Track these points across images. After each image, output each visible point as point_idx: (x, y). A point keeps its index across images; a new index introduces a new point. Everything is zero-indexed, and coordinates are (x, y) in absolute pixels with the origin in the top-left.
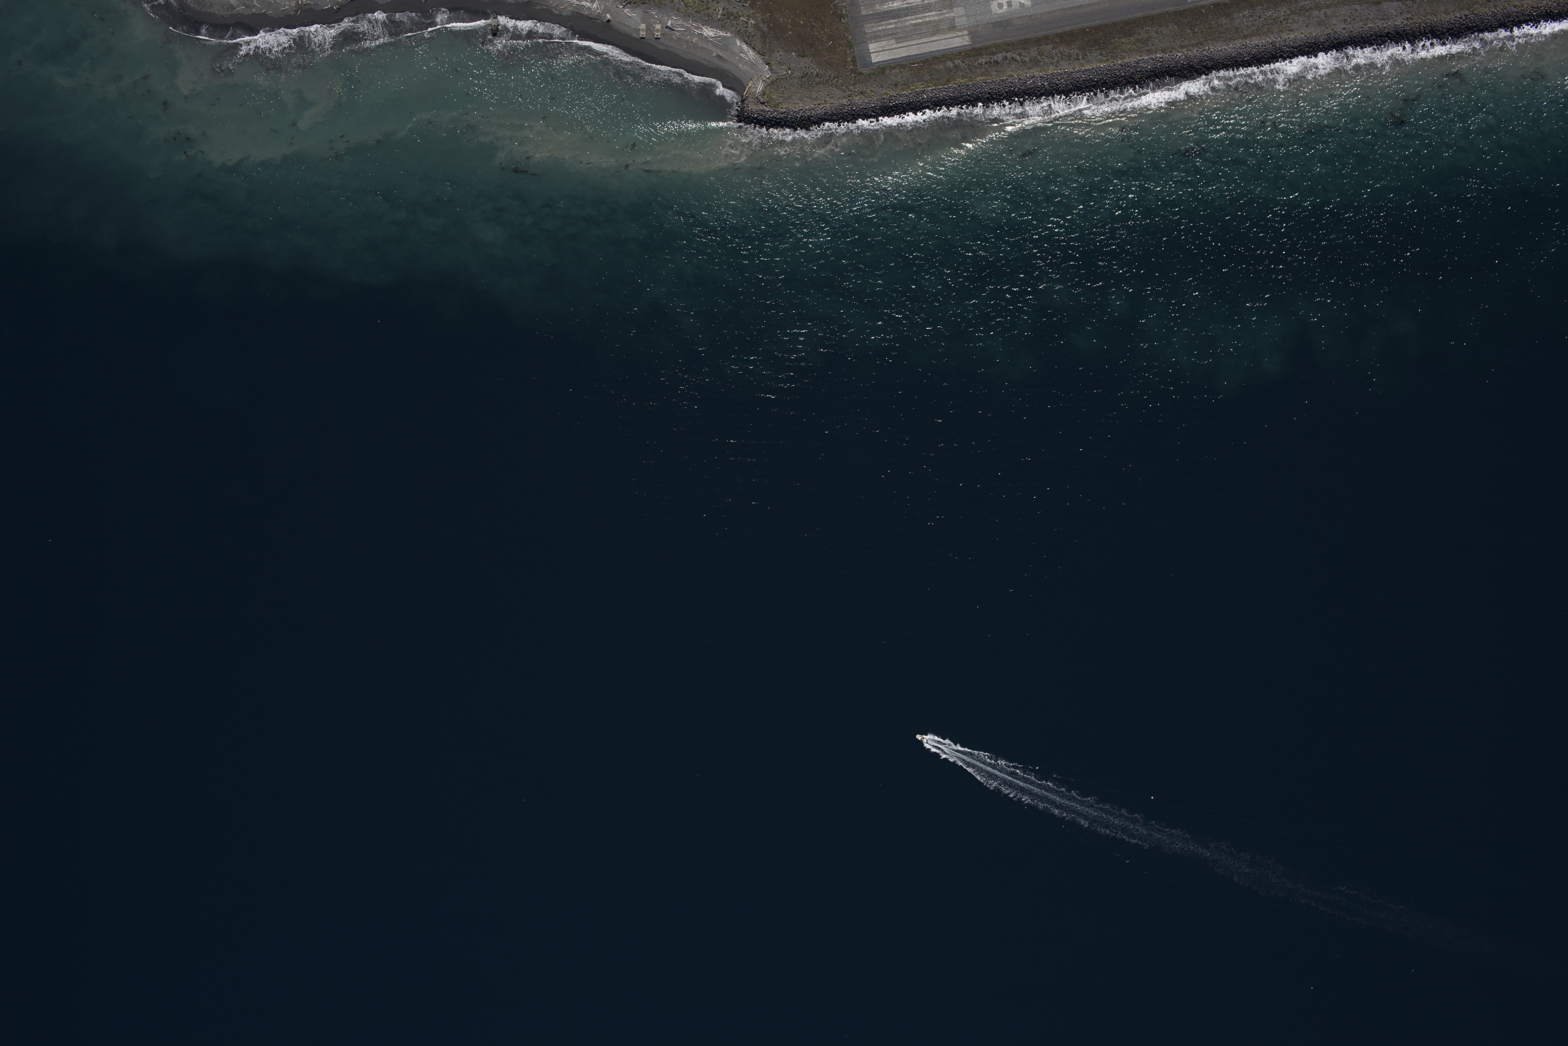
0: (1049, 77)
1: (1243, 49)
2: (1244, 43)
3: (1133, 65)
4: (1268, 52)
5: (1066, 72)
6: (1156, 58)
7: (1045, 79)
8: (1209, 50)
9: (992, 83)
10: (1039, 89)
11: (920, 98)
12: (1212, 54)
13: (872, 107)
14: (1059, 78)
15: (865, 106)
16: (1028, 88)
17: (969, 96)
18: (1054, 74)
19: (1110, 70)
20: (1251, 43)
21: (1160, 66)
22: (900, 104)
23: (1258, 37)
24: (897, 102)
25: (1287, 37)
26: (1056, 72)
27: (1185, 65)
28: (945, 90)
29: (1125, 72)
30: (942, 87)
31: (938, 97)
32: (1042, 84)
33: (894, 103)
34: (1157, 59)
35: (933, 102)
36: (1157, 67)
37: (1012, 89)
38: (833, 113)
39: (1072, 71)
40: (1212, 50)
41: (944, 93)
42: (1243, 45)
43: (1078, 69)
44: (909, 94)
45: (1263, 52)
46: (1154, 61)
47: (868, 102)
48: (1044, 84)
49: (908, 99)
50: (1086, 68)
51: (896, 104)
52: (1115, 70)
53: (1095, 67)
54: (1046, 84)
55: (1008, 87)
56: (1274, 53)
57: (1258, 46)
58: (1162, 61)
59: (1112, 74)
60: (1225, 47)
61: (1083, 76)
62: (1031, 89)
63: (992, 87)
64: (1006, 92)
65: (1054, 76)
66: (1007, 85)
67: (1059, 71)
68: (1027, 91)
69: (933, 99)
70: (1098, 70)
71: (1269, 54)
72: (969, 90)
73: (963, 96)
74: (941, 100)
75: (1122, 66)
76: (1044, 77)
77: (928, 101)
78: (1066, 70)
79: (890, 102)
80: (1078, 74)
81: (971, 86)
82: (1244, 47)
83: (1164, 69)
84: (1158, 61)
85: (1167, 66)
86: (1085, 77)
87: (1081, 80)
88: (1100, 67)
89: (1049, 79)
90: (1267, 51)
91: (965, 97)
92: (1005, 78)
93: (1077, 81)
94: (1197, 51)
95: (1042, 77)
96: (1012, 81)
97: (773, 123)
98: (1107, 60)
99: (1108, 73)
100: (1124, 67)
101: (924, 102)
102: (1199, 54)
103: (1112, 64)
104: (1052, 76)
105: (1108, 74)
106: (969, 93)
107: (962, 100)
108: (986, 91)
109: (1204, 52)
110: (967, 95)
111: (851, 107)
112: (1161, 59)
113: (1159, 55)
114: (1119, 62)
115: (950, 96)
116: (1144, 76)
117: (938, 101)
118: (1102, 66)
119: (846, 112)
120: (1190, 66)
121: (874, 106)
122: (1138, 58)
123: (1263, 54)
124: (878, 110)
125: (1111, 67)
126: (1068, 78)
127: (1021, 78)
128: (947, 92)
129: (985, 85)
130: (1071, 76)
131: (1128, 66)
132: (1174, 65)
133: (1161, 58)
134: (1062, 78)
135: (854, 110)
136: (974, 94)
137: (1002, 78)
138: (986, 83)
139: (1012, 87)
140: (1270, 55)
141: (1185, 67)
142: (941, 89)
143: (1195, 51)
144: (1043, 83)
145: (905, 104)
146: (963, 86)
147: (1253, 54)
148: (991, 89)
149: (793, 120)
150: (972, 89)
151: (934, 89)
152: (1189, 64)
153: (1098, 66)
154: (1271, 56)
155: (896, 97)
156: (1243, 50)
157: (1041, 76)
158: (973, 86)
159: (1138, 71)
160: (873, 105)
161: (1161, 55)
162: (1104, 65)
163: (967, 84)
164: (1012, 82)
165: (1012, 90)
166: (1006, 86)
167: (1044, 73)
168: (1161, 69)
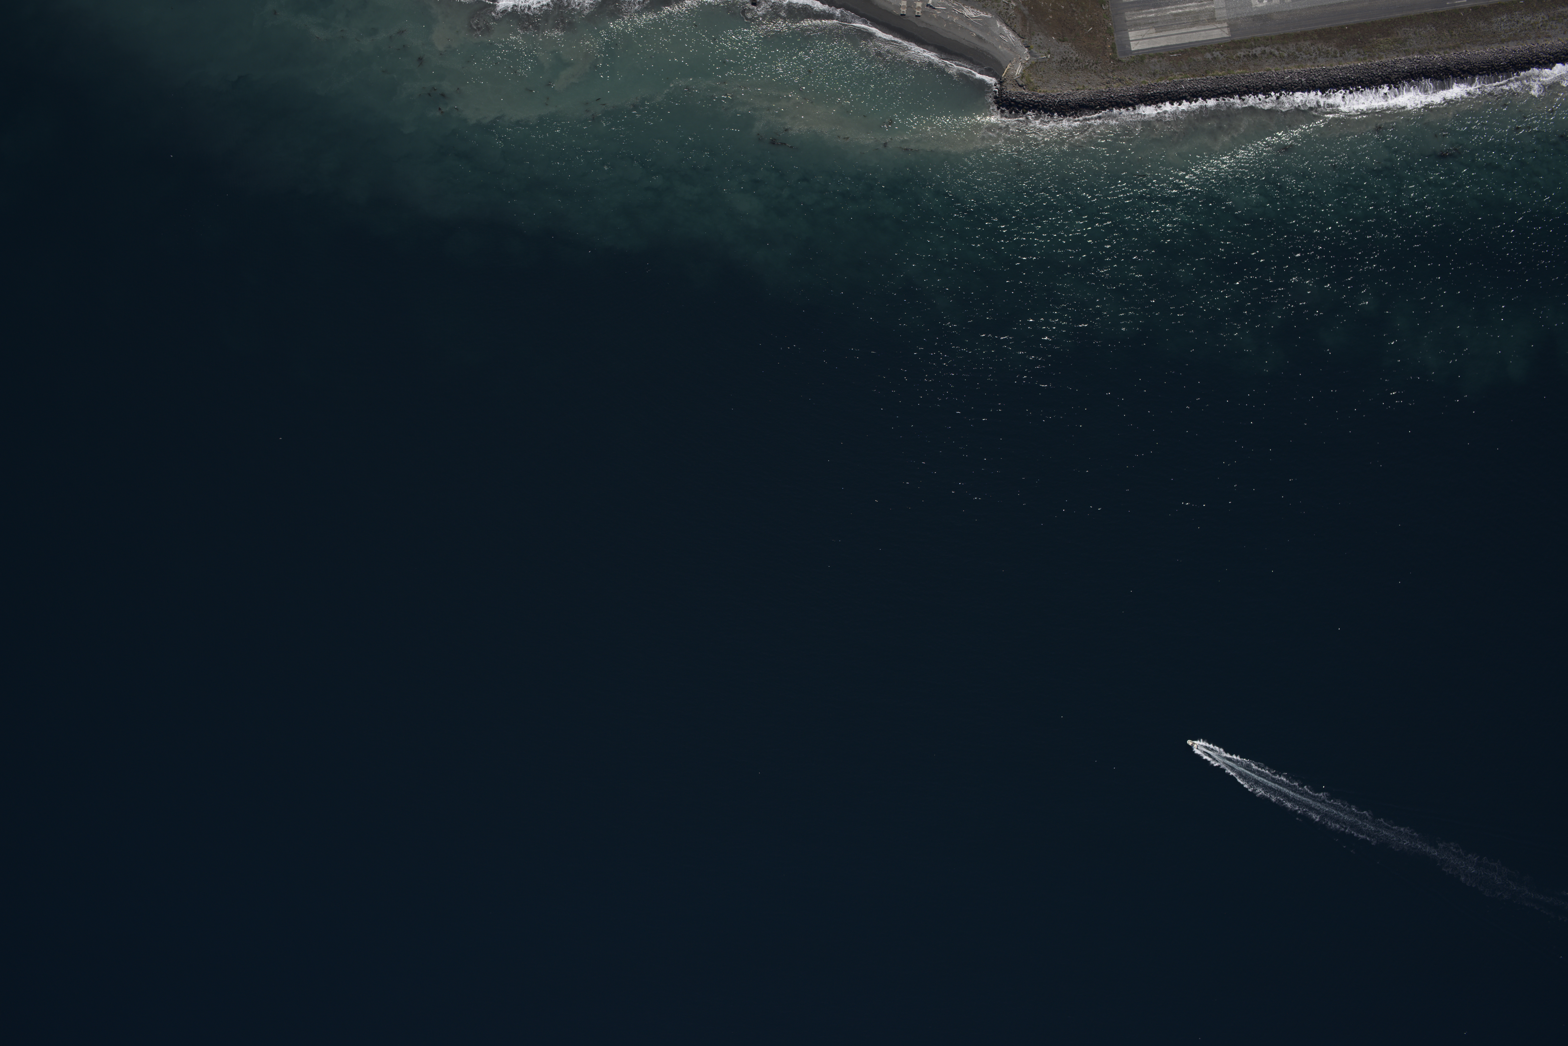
0: (1306, 73)
1: (1500, 53)
2: (1501, 48)
3: (1390, 65)
4: (1524, 58)
5: (1324, 69)
6: (1413, 59)
7: (1303, 75)
8: (1466, 54)
9: (1249, 76)
10: (1296, 84)
11: (1179, 88)
12: (1469, 57)
13: (1130, 95)
14: (1317, 75)
15: (1124, 93)
16: (1285, 83)
17: (1226, 88)
18: (1312, 71)
19: (1367, 69)
20: (1508, 48)
21: (1417, 67)
22: (1158, 93)
23: (1515, 42)
24: (1155, 91)
25: (1544, 43)
26: (1313, 68)
27: (1442, 67)
28: (1203, 81)
29: (1382, 72)
30: (1200, 78)
31: (1195, 88)
32: (1299, 80)
33: (1152, 92)
34: (1415, 60)
35: (1191, 92)
36: (1414, 68)
37: (1270, 83)
38: (1091, 99)
39: (1330, 68)
40: (1469, 53)
41: (1202, 84)
42: (1500, 50)
43: (1336, 66)
44: (1167, 83)
45: (1520, 57)
46: (1411, 62)
47: (1127, 90)
48: (1301, 80)
49: (1167, 88)
50: (1344, 66)
51: (1154, 93)
52: (1372, 69)
53: (1352, 65)
54: (1303, 80)
55: (1266, 81)
56: (1530, 59)
57: (1515, 51)
58: (1419, 62)
59: (1369, 73)
60: (1482, 51)
61: (1340, 74)
62: (1288, 84)
63: (1250, 81)
64: (1263, 86)
65: (1311, 72)
66: (1265, 79)
67: (1317, 68)
68: (1284, 86)
69: (1191, 90)
70: (1355, 68)
71: (1525, 59)
72: (1227, 82)
73: (1220, 88)
74: (1199, 91)
75: (1379, 66)
76: (1302, 73)
77: (1186, 92)
78: (1324, 67)
79: (1148, 91)
80: (1336, 71)
81: (1229, 79)
82: (1501, 51)
83: (1421, 71)
84: (1416, 62)
85: (1424, 67)
86: (1342, 75)
87: (1338, 77)
88: (1358, 65)
89: (1306, 75)
90: (1524, 56)
91: (1222, 89)
92: (1263, 72)
93: (1334, 79)
94: (1454, 54)
95: (1299, 73)
96: (1270, 75)
97: (1031, 106)
98: (1364, 59)
99: (1365, 71)
100: (1382, 66)
101: (1182, 92)
102: (1456, 57)
103: (1370, 63)
104: (1309, 73)
105: (1365, 73)
106: (1226, 86)
107: (1219, 92)
108: (1244, 85)
109: (1461, 55)
110: (1225, 87)
111: (1110, 94)
112: (1419, 61)
113: (1416, 56)
114: (1376, 62)
115: (1208, 87)
116: (1400, 77)
117: (1196, 92)
118: (1359, 64)
119: (1104, 99)
120: (1447, 69)
121: (1133, 94)
122: (1396, 59)
123: (1519, 59)
124: (1136, 98)
125: (1368, 66)
126: (1326, 75)
127: (1279, 73)
128: (1205, 83)
129: (1243, 78)
130: (1328, 73)
131: (1386, 66)
132: (1430, 67)
133: (1418, 59)
134: (1319, 75)
135: (1112, 97)
136: (1232, 87)
137: (1260, 72)
138: (1244, 76)
139: (1269, 82)
140: (1527, 60)
141: (1441, 69)
142: (1200, 81)
143: (1452, 53)
144: (1300, 78)
145: (1163, 93)
146: (1221, 78)
147: (1510, 59)
148: (1249, 82)
149: (1051, 104)
150: (1230, 82)
151: (1192, 80)
152: (1446, 66)
153: (1356, 65)
154: (1527, 62)
155: (1154, 86)
156: (1500, 55)
157: (1299, 71)
158: (1231, 78)
159: (1395, 72)
160: (1131, 93)
161: (1419, 57)
162: (1362, 63)
163: (1225, 76)
164: (1270, 77)
165: (1270, 85)
166: (1264, 81)
167: (1302, 69)
168: (1417, 70)
